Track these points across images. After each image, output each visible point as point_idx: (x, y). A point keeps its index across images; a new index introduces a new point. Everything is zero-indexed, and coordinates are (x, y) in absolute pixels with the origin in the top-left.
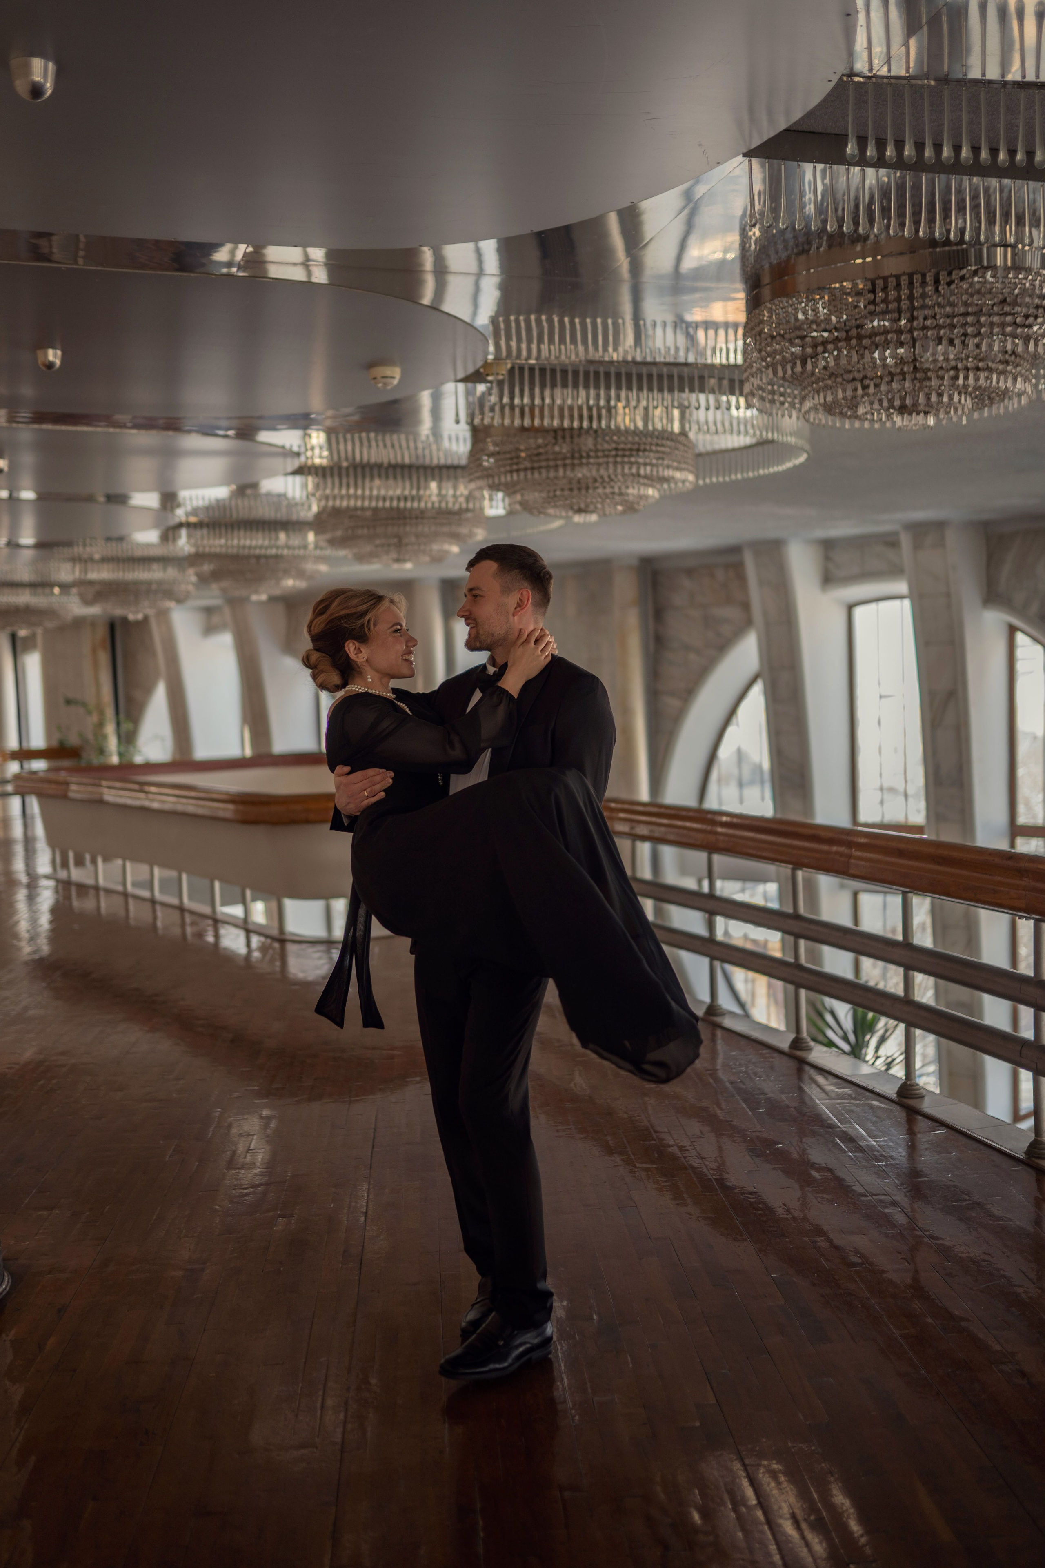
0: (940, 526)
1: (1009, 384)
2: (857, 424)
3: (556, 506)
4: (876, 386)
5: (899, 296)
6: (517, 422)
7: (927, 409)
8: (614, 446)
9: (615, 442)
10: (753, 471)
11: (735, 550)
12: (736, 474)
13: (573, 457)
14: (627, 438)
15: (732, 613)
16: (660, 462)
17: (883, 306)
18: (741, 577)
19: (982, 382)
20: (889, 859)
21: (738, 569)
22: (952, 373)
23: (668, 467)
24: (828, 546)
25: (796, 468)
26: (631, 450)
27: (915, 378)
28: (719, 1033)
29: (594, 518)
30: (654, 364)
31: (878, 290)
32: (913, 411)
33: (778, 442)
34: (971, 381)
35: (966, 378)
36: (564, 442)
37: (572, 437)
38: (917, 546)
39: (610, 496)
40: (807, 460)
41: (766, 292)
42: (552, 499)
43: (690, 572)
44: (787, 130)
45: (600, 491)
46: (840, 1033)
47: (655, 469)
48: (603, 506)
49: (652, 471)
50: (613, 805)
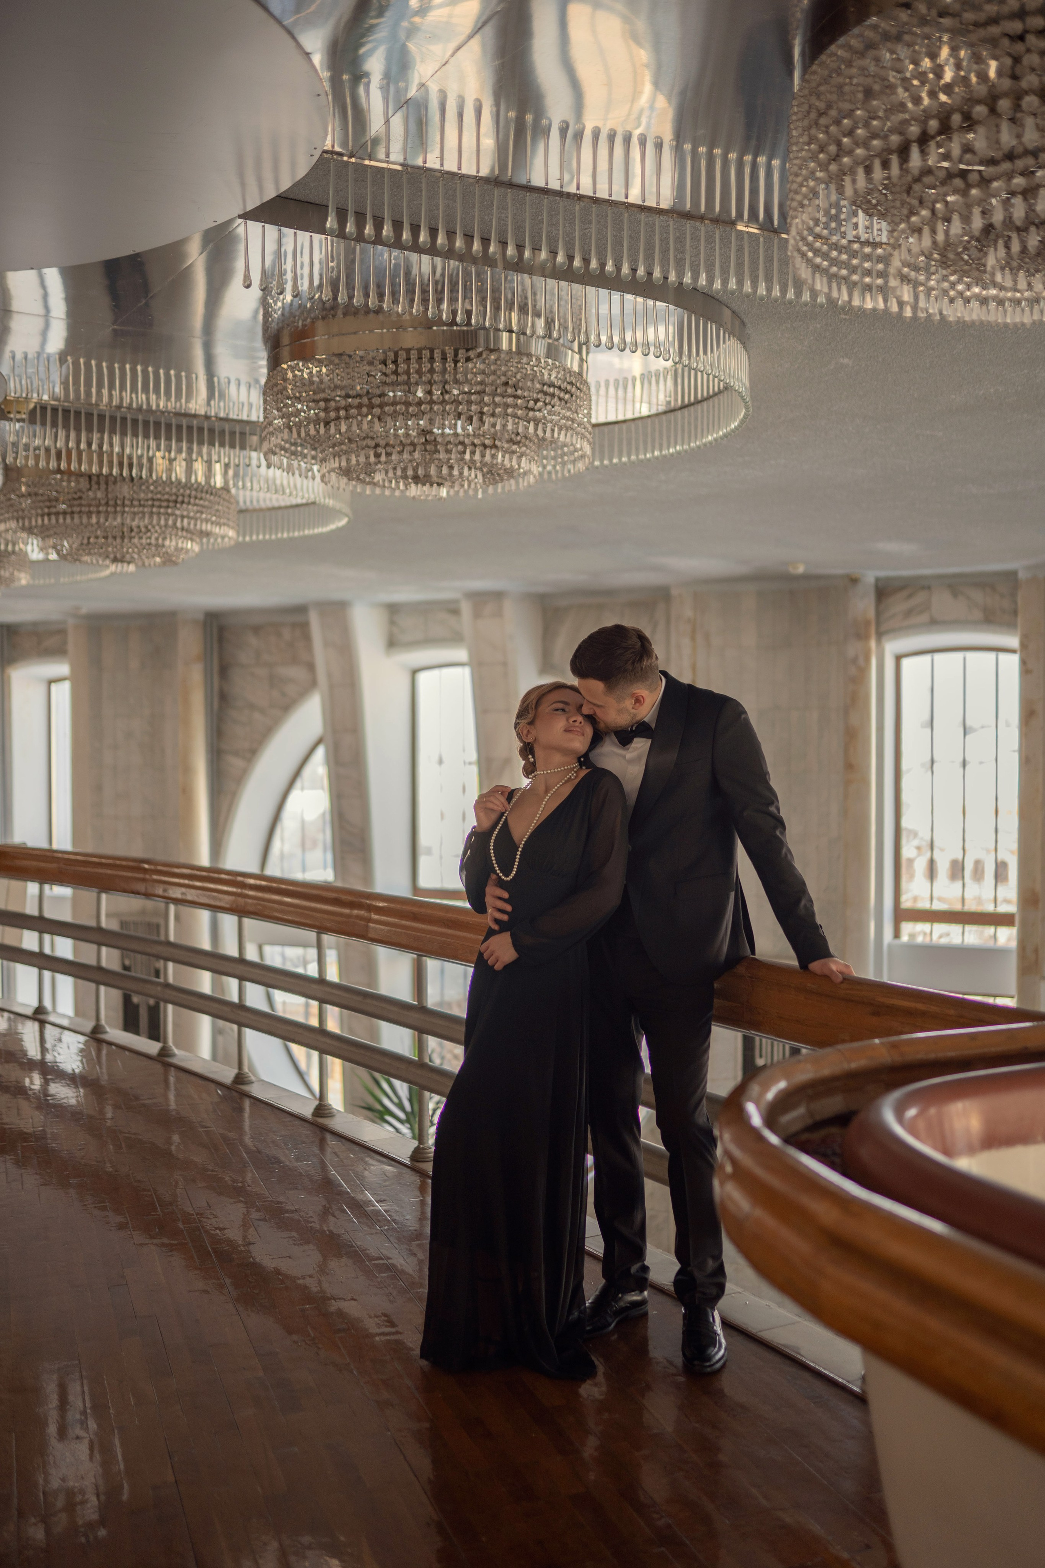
0: (498, 596)
1: (514, 463)
2: (378, 491)
3: (89, 554)
4: (388, 454)
5: (409, 369)
6: (53, 464)
7: (440, 481)
8: (150, 495)
9: (152, 492)
10: (299, 531)
11: (301, 609)
12: (282, 533)
13: (107, 504)
14: (164, 489)
15: (296, 672)
16: (198, 515)
17: (394, 377)
18: (307, 637)
19: (488, 458)
20: (404, 922)
21: (304, 628)
22: (460, 448)
23: (207, 521)
24: (393, 610)
25: (339, 529)
26: (168, 501)
27: (426, 450)
28: (247, 1103)
29: (132, 568)
30: (195, 416)
31: (389, 362)
32: (427, 482)
33: (319, 505)
34: (477, 457)
35: (473, 453)
36: (99, 489)
37: (107, 483)
38: (477, 615)
39: (147, 547)
40: (348, 522)
41: (285, 352)
42: (86, 547)
43: (257, 629)
44: (279, 196)
45: (136, 541)
46: (395, 1100)
47: (192, 522)
48: (140, 556)
49: (189, 524)
50: (146, 866)
